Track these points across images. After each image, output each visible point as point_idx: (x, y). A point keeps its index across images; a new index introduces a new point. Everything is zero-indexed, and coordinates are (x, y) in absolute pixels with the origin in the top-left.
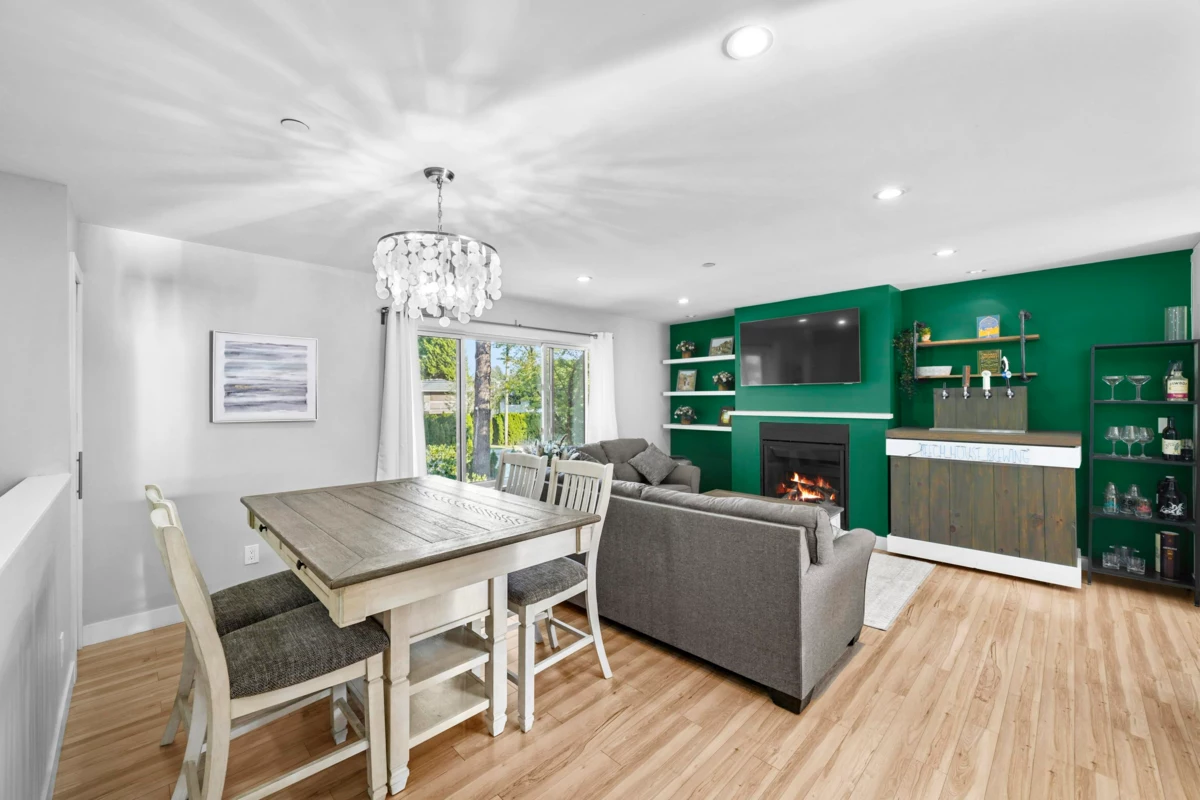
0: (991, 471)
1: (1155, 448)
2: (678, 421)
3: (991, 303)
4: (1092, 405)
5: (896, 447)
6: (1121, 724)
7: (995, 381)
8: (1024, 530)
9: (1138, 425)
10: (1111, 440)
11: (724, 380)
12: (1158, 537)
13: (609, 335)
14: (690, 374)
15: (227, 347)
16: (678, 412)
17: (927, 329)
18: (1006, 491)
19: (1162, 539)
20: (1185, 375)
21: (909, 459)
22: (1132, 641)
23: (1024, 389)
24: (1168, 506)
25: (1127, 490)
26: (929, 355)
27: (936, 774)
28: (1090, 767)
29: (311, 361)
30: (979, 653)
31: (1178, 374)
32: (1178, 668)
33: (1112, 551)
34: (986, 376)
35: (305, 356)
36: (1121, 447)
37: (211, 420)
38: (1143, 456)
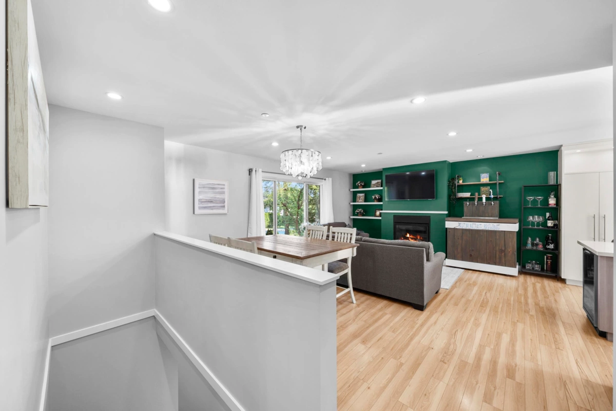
0: (485, 233)
1: (544, 224)
2: (357, 215)
3: (485, 168)
4: (523, 208)
5: (450, 224)
6: (527, 312)
7: (488, 199)
8: (497, 255)
9: (539, 215)
10: (529, 221)
11: (377, 198)
12: (545, 257)
13: (331, 179)
14: (362, 195)
15: (199, 185)
16: (357, 211)
17: (461, 178)
18: (491, 241)
19: (547, 257)
20: (555, 197)
21: (454, 229)
22: (534, 291)
23: (498, 202)
24: (549, 245)
25: (535, 240)
26: (462, 188)
27: (469, 324)
28: (516, 321)
29: (226, 190)
30: (481, 295)
31: (553, 196)
32: (548, 298)
33: (530, 263)
34: (484, 197)
35: (224, 188)
36: (533, 223)
37: (194, 213)
38: (541, 227)
